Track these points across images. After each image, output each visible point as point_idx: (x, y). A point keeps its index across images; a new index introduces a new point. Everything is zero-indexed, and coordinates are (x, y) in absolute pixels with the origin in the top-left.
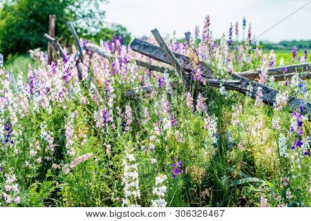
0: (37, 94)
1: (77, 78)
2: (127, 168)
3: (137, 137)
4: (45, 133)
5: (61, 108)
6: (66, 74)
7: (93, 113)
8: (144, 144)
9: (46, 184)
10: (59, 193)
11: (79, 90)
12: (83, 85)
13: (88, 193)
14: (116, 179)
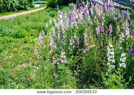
0: (72, 21)
1: (89, 14)
2: (109, 50)
3: (114, 38)
4: (76, 37)
5: (82, 27)
6: (84, 12)
7: (95, 29)
8: (117, 42)
9: (76, 57)
10: (81, 61)
11: (90, 19)
12: (91, 17)
13: (93, 61)
14: (105, 56)
